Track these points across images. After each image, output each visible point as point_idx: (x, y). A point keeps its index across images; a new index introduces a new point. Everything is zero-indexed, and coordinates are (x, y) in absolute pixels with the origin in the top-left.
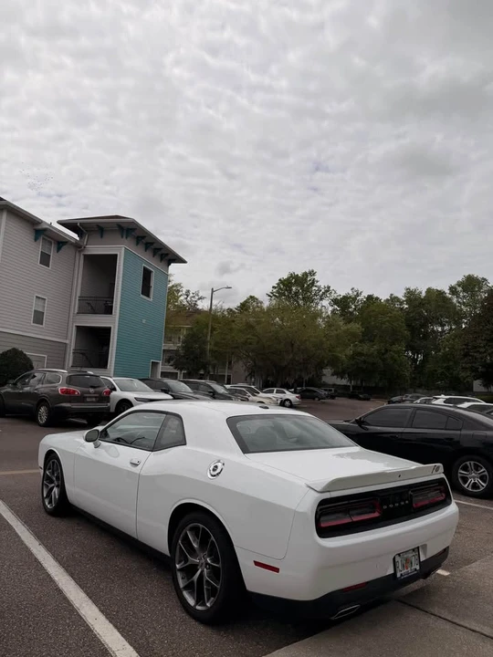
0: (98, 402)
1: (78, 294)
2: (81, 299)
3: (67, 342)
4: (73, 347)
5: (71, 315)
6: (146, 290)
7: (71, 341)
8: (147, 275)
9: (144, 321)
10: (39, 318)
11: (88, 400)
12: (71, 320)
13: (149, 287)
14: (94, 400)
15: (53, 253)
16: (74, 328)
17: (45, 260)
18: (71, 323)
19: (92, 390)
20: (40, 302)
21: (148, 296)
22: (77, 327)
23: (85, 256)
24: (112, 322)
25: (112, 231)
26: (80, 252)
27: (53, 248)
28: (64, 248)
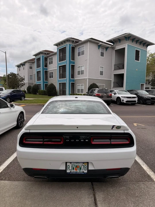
0: (108, 98)
1: (114, 64)
2: (115, 65)
3: (111, 80)
4: (113, 81)
5: (112, 71)
6: (137, 58)
7: (112, 79)
8: (137, 53)
9: (137, 70)
10: (102, 73)
11: (104, 97)
12: (112, 73)
13: (139, 57)
14: (106, 97)
15: (105, 52)
16: (113, 75)
17: (102, 54)
18: (112, 74)
19: (105, 94)
20: (102, 68)
21: (138, 60)
22: (114, 75)
23: (115, 50)
24: (124, 71)
25: (123, 39)
26: (114, 49)
27: (105, 50)
28: (108, 49)
